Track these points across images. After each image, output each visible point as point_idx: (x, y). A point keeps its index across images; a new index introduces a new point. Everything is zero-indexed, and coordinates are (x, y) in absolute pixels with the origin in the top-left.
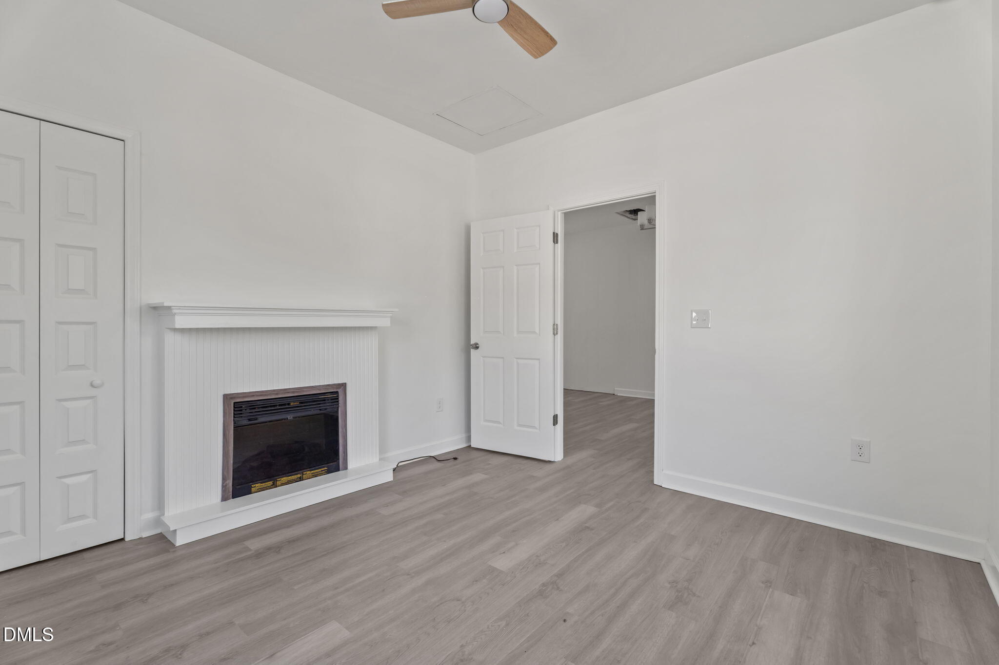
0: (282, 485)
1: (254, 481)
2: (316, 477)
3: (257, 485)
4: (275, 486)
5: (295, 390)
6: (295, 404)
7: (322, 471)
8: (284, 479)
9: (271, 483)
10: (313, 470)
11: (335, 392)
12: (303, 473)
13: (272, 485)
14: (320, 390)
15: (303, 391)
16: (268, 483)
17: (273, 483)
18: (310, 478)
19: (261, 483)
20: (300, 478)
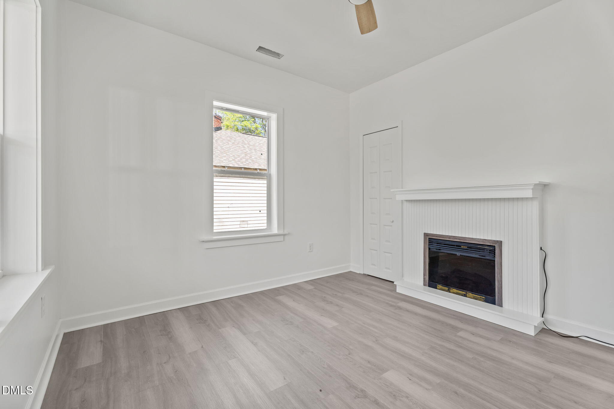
0: (454, 293)
1: (440, 284)
2: (476, 299)
3: (440, 286)
4: (449, 291)
5: (460, 238)
6: (464, 247)
7: (481, 298)
8: (455, 290)
9: (447, 289)
10: (474, 294)
11: (492, 246)
12: (467, 292)
13: (447, 290)
14: (478, 241)
15: (466, 240)
16: (446, 288)
17: (448, 289)
18: (471, 298)
19: (442, 286)
20: (465, 294)
